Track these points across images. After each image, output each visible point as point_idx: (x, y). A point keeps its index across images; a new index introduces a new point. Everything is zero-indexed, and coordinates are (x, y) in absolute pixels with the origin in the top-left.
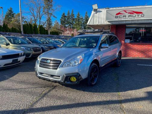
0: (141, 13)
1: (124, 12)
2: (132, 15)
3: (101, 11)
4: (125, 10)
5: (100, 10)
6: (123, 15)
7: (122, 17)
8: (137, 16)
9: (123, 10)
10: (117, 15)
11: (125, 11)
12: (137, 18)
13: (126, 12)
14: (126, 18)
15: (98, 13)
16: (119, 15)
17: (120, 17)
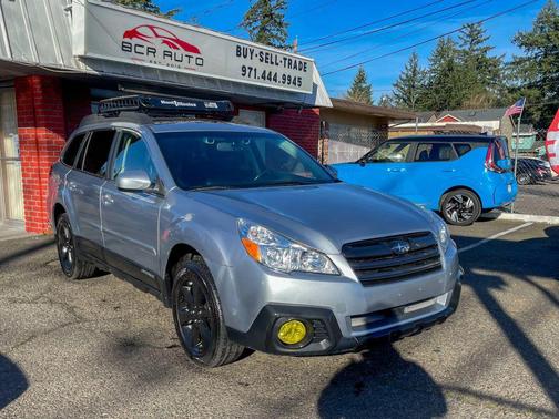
0: (196, 50)
1: (149, 33)
2: (173, 51)
4: (151, 23)
6: (146, 45)
7: (144, 50)
8: (186, 59)
9: (146, 22)
10: (127, 40)
11: (151, 28)
12: (186, 68)
13: (157, 36)
16: (135, 41)
17: (139, 49)
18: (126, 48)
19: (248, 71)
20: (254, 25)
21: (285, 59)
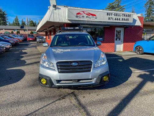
0: (95, 15)
1: (83, 13)
2: (89, 16)
3: (60, 9)
5: (59, 7)
6: (82, 16)
7: (81, 17)
8: (92, 18)
9: (82, 11)
10: (77, 15)
11: (83, 12)
12: (92, 19)
13: (84, 13)
14: (85, 19)
15: (57, 10)
16: (79, 15)
17: (80, 17)
18: (77, 17)
19: (110, 19)
20: (147, 6)
21: (123, 14)
